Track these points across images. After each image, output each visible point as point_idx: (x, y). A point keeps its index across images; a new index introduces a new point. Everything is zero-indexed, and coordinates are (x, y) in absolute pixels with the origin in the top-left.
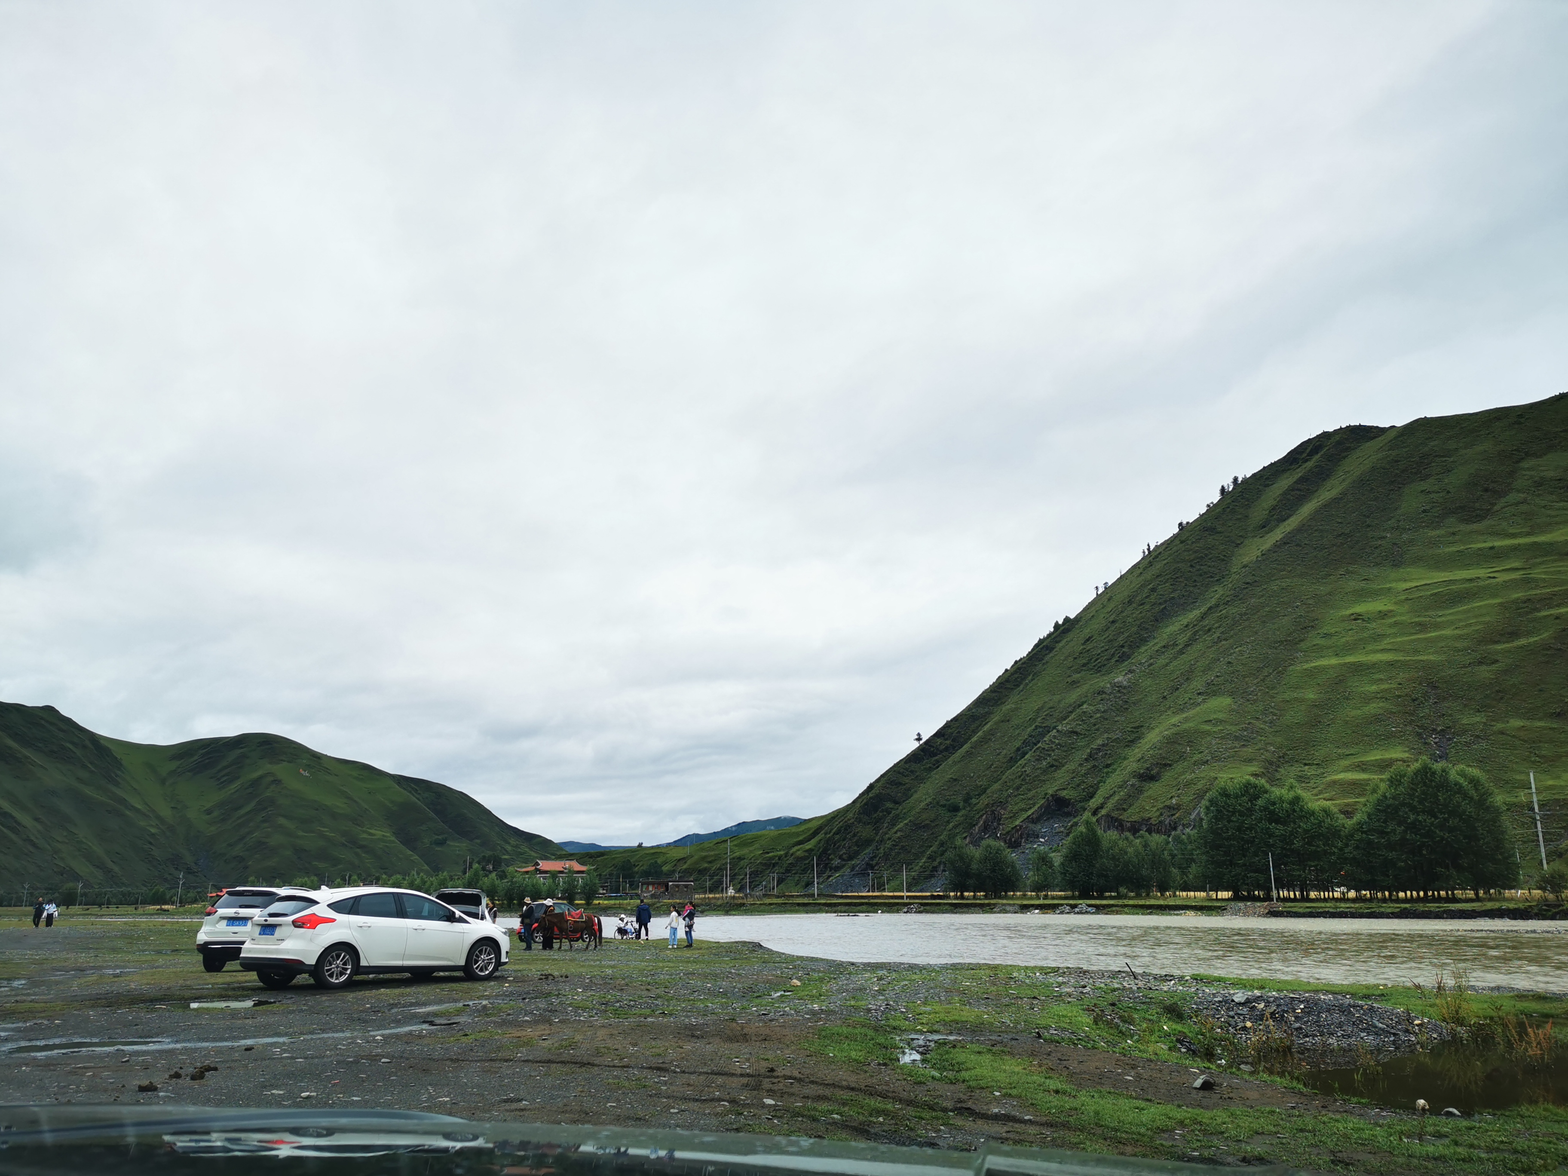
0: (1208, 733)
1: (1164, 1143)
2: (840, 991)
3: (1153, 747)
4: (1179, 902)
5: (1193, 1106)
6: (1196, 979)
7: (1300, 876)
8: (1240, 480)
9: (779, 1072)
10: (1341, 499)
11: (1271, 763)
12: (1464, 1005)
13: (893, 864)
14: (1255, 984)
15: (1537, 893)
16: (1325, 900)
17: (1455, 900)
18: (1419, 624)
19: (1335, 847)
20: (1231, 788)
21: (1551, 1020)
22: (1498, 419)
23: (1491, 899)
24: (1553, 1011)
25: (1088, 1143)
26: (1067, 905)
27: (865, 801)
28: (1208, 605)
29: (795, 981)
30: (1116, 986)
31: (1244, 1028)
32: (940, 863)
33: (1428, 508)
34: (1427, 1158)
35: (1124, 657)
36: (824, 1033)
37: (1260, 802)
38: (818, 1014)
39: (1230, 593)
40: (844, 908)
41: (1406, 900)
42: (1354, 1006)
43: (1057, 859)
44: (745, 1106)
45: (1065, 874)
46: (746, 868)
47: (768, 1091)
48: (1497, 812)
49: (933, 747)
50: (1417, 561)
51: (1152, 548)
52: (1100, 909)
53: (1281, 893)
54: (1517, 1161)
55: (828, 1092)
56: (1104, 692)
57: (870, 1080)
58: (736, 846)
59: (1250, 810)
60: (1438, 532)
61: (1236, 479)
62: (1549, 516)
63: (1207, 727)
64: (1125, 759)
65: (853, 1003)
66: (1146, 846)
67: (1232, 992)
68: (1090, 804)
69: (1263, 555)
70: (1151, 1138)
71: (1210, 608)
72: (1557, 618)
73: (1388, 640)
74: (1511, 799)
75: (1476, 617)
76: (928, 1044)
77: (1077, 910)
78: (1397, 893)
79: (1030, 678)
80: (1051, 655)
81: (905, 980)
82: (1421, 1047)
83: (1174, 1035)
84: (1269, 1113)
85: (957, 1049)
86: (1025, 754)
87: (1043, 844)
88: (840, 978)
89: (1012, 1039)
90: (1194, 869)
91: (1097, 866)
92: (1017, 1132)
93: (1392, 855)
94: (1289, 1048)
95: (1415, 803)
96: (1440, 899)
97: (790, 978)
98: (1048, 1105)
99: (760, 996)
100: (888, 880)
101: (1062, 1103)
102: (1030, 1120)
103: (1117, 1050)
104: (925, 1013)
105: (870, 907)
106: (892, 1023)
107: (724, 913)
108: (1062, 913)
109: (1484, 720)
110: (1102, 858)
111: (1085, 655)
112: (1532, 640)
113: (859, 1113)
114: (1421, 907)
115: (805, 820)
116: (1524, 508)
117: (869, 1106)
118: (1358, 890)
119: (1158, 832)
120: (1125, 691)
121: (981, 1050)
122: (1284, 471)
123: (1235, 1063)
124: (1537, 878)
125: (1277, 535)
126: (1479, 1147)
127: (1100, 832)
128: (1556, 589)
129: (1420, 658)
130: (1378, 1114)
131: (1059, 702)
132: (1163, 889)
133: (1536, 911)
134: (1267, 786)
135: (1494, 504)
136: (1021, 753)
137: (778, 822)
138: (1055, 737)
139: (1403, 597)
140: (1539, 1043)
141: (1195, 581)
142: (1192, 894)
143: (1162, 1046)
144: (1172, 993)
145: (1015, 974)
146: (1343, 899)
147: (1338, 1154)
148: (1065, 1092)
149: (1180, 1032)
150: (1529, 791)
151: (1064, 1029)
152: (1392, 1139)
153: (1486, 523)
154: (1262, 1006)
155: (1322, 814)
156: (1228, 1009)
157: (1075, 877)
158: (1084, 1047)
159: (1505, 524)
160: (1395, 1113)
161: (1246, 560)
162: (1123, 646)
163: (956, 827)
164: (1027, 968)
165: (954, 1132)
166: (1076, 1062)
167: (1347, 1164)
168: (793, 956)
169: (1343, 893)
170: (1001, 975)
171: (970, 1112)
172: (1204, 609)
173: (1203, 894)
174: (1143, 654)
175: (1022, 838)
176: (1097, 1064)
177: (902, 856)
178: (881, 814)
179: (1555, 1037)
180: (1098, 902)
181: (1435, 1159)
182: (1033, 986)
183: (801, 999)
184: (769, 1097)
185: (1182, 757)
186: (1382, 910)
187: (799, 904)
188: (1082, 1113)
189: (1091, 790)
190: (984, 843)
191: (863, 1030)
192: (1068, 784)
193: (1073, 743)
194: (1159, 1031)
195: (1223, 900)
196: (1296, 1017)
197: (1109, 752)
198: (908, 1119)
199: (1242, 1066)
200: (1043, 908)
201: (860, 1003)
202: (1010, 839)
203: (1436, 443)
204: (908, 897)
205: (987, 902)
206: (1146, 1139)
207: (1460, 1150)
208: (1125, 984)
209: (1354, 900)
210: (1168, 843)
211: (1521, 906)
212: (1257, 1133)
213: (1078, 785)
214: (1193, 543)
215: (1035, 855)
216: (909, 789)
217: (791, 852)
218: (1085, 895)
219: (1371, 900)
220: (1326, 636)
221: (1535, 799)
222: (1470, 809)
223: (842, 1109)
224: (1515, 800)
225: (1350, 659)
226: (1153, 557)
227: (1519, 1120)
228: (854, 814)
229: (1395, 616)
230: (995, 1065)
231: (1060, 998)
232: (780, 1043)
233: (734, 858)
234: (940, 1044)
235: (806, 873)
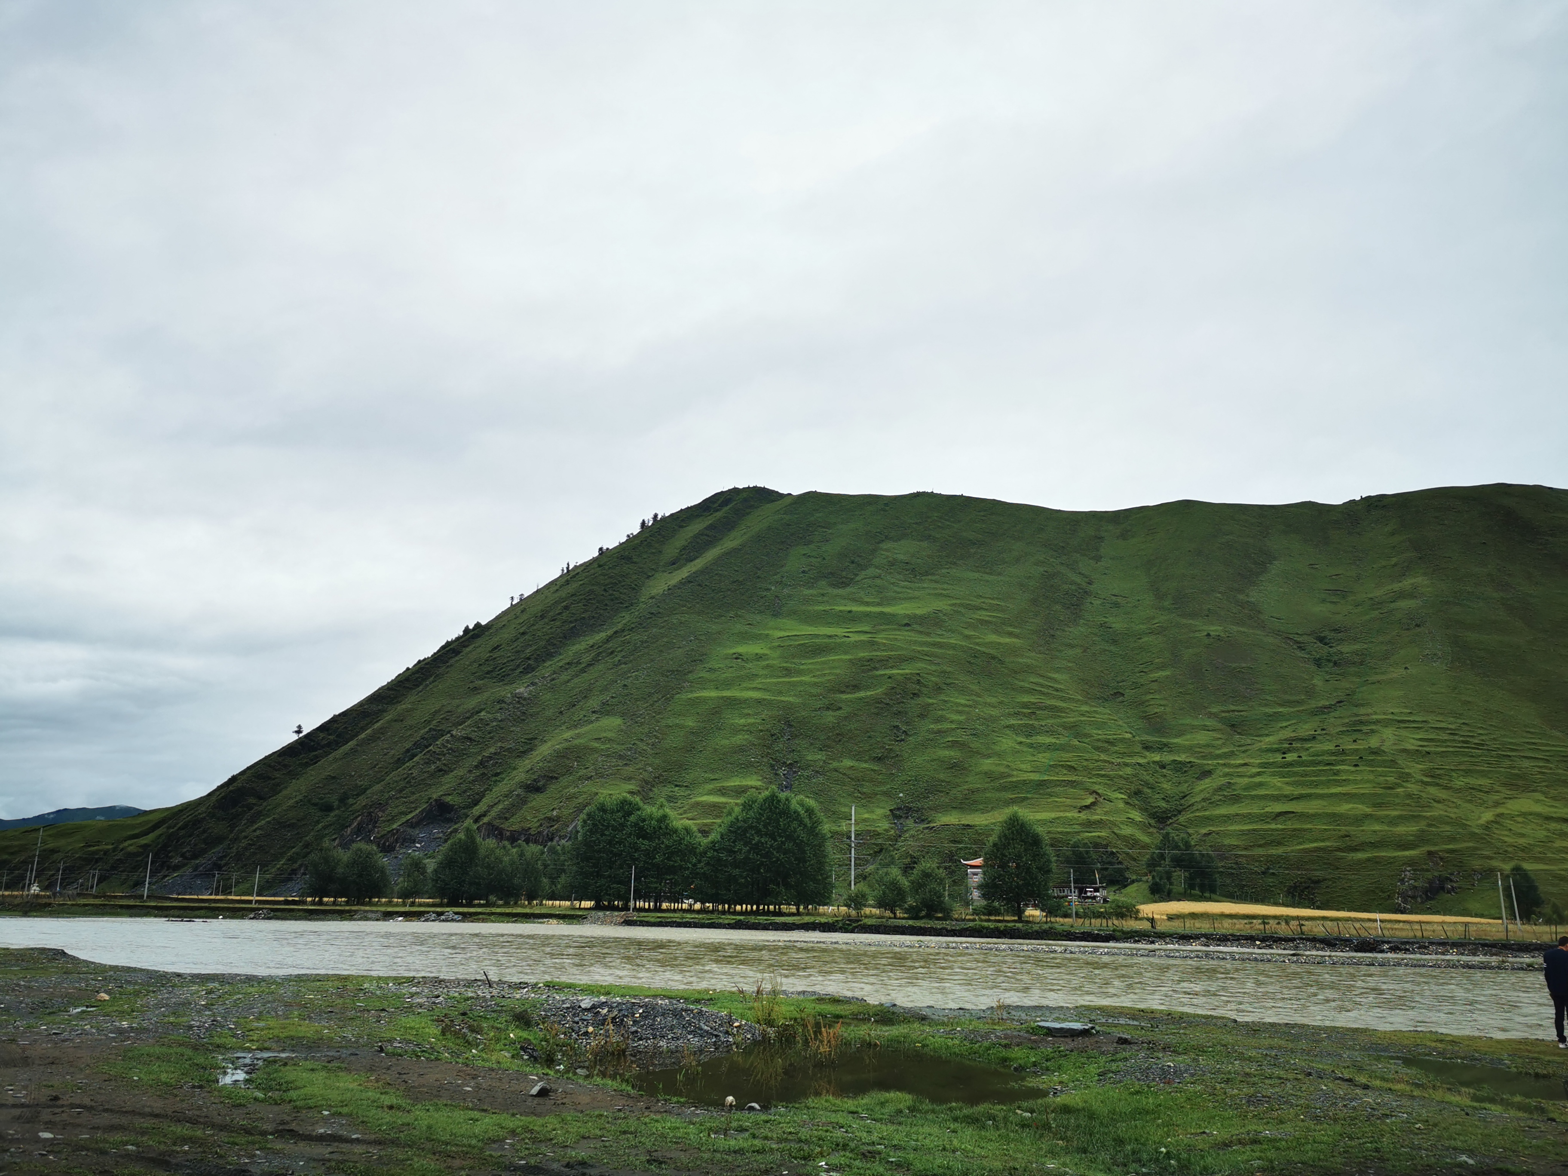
0: (595, 750)
1: (493, 1153)
2: (157, 1006)
3: (544, 760)
4: (544, 911)
5: (527, 1114)
6: (549, 986)
7: (656, 888)
8: (659, 517)
9: (65, 1100)
10: (740, 550)
11: (647, 782)
12: (776, 1008)
13: (245, 865)
14: (602, 991)
15: (843, 909)
16: (674, 911)
17: (780, 914)
18: (786, 669)
19: (690, 863)
20: (609, 803)
21: (841, 1020)
22: (870, 504)
23: (808, 914)
24: (843, 1013)
25: (416, 1159)
26: (434, 912)
27: (223, 794)
28: (615, 629)
29: (102, 995)
30: (470, 995)
31: (586, 1033)
32: (301, 866)
33: (806, 569)
34: (729, 1152)
35: (529, 669)
36: (130, 1054)
37: (632, 818)
38: (127, 1032)
39: (634, 620)
40: (176, 912)
41: (741, 913)
42: (686, 1010)
43: (431, 865)
44: (13, 1141)
45: (437, 880)
46: (60, 862)
47: (46, 1123)
48: (824, 838)
49: (314, 741)
50: (793, 614)
51: (571, 568)
52: (466, 917)
53: (638, 903)
54: (801, 1149)
55: (124, 1120)
56: (503, 702)
57: (179, 1105)
58: (50, 836)
59: (623, 825)
60: (811, 591)
61: (656, 516)
62: (895, 592)
63: (596, 745)
64: (515, 769)
65: (172, 1019)
66: (522, 855)
67: (580, 998)
68: (474, 811)
69: (669, 589)
70: (481, 1150)
71: (616, 632)
72: (890, 677)
73: (759, 680)
74: (835, 828)
75: (830, 668)
76: (255, 1062)
77: (443, 917)
78: (735, 906)
79: (431, 679)
80: (457, 658)
81: (239, 993)
82: (737, 1047)
83: (519, 1042)
84: (597, 1116)
85: (288, 1067)
86: (414, 756)
87: (419, 849)
88: (160, 991)
89: (352, 1054)
90: (563, 879)
91: (471, 873)
92: (342, 1152)
93: (736, 872)
94: (624, 1051)
95: (761, 827)
96: (768, 913)
97: (97, 992)
98: (380, 1122)
99: (53, 1013)
100: (237, 883)
101: (394, 1119)
102: (357, 1139)
103: (460, 1061)
104: (257, 1029)
105: (210, 911)
106: (217, 1040)
107: (21, 913)
108: (426, 920)
109: (824, 758)
110: (476, 866)
111: (491, 663)
112: (869, 693)
113: (160, 1143)
114: (752, 919)
115: (146, 811)
116: (878, 582)
117: (174, 1133)
118: (703, 903)
119: (536, 842)
120: (524, 703)
121: (315, 1067)
122: (698, 516)
123: (571, 1068)
124: (845, 897)
125: (684, 573)
126: (772, 1139)
127: (479, 840)
128: (892, 653)
129: (783, 698)
130: (693, 1112)
131: (458, 706)
132: (531, 898)
133: (840, 925)
134: (641, 804)
135: (857, 575)
136: (410, 754)
137: (110, 812)
138: (448, 741)
139: (777, 644)
140: (829, 1042)
141: (606, 605)
142: (557, 902)
143: (506, 1054)
144: (523, 1001)
145: (365, 986)
146: (690, 911)
147: (653, 1154)
148: (399, 1108)
149: (525, 1039)
150: (848, 822)
151: (409, 1042)
152: (701, 1135)
153: (849, 590)
154: (605, 1011)
155: (684, 832)
156: (574, 1015)
157: (447, 884)
158: (427, 1059)
159: (862, 593)
160: (707, 1110)
161: (654, 592)
162: (529, 659)
163: (325, 828)
164: (380, 978)
165: (270, 1157)
166: (416, 1075)
167: (661, 1163)
168: (105, 965)
169: (690, 905)
170: (350, 986)
171: (293, 1133)
172: (610, 632)
173: (568, 903)
174: (547, 669)
175: (397, 842)
176: (437, 1076)
177: (258, 856)
178: (240, 810)
179: (842, 1036)
180: (465, 910)
181: (735, 1152)
182: (384, 997)
183: (108, 1016)
184: (46, 1130)
185: (569, 771)
186: (721, 921)
187: (121, 907)
188: (414, 1128)
189: (477, 797)
190: (355, 846)
191: (179, 1050)
192: (454, 790)
193: (465, 749)
194: (505, 1039)
195: (585, 909)
196: (634, 1022)
197: (500, 761)
198: (219, 1146)
199: (578, 1071)
200: (409, 916)
201: (181, 1020)
202: (384, 843)
203: (821, 515)
204: (257, 901)
205: (347, 908)
206: (476, 1151)
207: (756, 1142)
208: (479, 993)
209: (698, 912)
210: (543, 853)
211: (830, 920)
212: (584, 1138)
213: (465, 792)
214: (610, 568)
215: (409, 861)
216: (278, 785)
217: (121, 846)
218: (453, 903)
219: (712, 912)
220: (711, 670)
221: (853, 829)
222: (803, 835)
223: (140, 1139)
224: (838, 829)
225: (727, 693)
226: (571, 576)
227: (805, 1111)
228: (207, 808)
229: (768, 659)
230: (328, 1082)
231: (410, 1009)
232: (71, 1066)
233: (45, 850)
234: (269, 1062)
235: (136, 871)
